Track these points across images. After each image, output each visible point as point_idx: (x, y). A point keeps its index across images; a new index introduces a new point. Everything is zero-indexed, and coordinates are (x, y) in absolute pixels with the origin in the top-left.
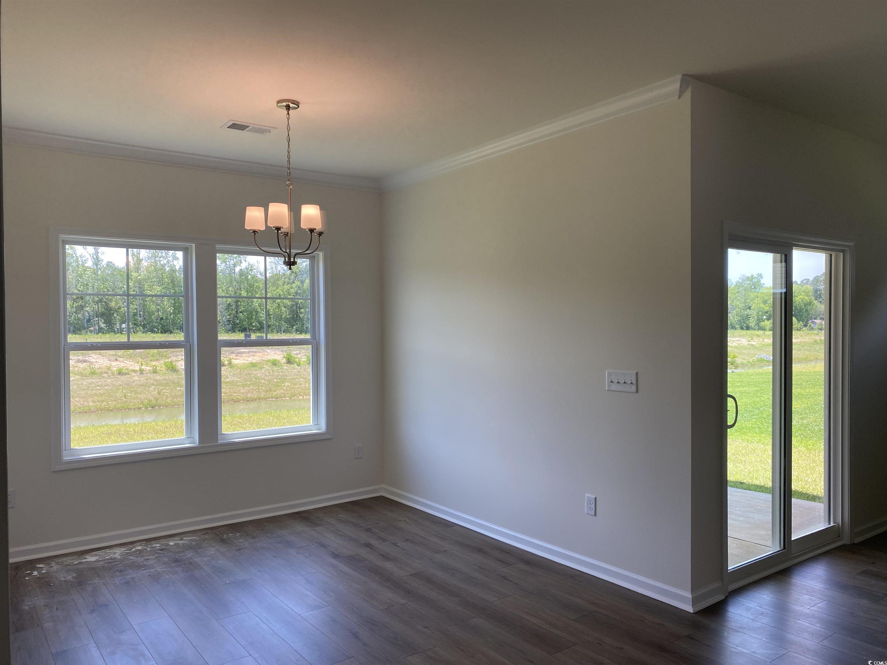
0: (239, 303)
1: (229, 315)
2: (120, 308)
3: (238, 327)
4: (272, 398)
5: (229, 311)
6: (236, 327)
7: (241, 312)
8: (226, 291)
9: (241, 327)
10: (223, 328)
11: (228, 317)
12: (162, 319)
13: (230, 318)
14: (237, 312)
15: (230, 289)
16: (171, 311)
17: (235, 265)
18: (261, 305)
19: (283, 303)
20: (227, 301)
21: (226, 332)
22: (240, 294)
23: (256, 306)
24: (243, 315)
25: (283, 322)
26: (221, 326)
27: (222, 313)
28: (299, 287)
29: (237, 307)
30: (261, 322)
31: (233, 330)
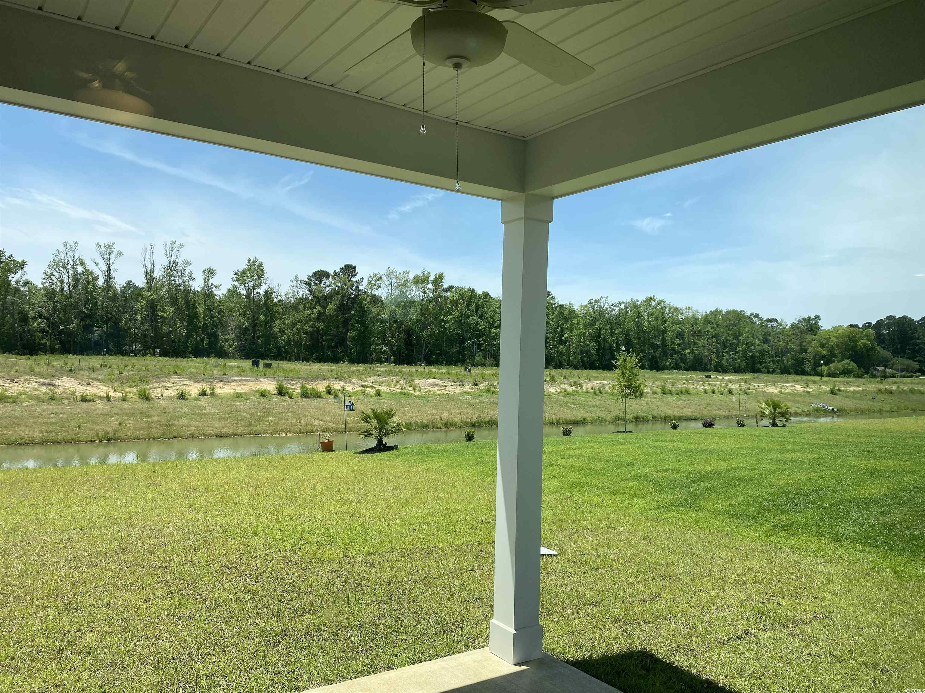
0: (257, 328)
3: (254, 353)
5: (245, 335)
6: (251, 353)
8: (243, 314)
9: (257, 353)
10: (239, 354)
12: (173, 341)
13: (246, 343)
15: (248, 312)
18: (282, 331)
19: (303, 329)
20: (243, 325)
21: (240, 358)
22: (258, 318)
23: (275, 331)
24: (259, 341)
25: (302, 350)
26: (237, 351)
27: (239, 338)
28: (320, 312)
29: (254, 332)
30: (279, 349)
31: (247, 356)
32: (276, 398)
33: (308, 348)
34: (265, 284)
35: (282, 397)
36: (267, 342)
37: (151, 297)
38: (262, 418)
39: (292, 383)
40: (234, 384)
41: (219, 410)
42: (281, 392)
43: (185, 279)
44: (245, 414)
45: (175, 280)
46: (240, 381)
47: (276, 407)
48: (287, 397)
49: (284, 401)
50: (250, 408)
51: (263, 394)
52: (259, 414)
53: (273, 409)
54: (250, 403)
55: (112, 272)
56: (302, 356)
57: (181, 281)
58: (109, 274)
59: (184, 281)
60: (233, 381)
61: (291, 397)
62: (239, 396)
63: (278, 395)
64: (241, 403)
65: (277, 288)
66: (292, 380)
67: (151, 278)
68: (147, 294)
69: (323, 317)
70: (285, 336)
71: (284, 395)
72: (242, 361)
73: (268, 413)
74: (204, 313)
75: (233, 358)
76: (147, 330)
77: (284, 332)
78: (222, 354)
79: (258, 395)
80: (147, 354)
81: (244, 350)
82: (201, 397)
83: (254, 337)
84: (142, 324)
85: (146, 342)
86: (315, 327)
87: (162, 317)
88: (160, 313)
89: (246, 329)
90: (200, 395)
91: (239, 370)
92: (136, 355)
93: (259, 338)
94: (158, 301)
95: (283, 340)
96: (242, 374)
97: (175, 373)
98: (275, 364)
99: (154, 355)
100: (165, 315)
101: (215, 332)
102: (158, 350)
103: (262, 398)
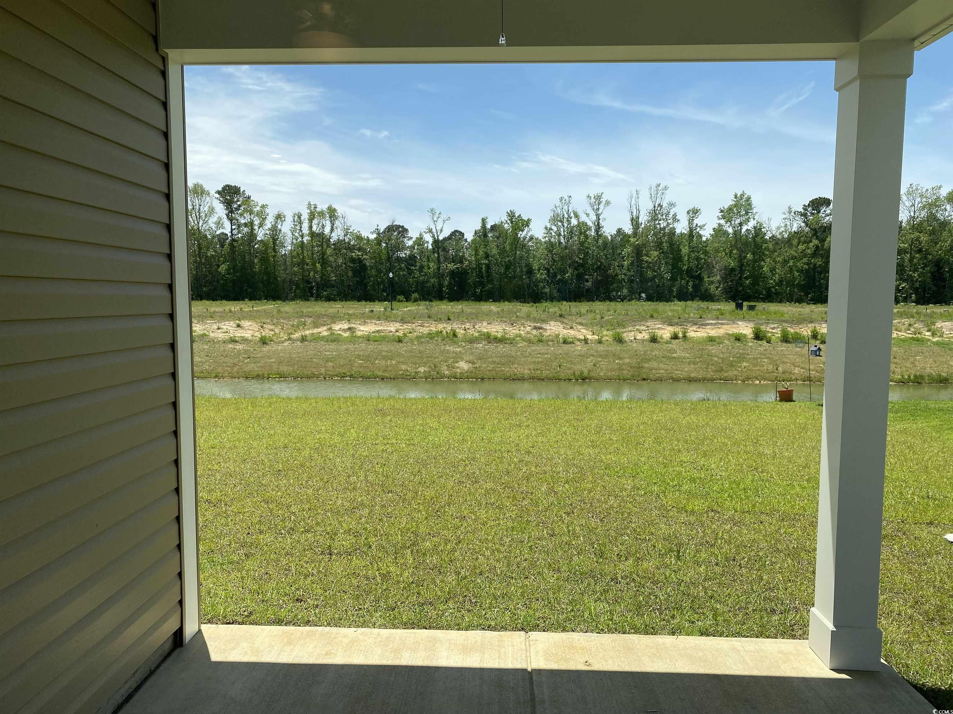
0: (744, 268)
1: (731, 281)
2: (617, 275)
5: (731, 276)
6: (738, 295)
8: (729, 254)
9: (744, 295)
10: (724, 296)
13: (732, 285)
18: (773, 270)
19: (796, 266)
20: (729, 265)
21: (726, 301)
22: (745, 257)
23: (764, 271)
24: (748, 282)
25: (796, 290)
26: (722, 293)
27: (724, 279)
28: (817, 247)
29: (742, 272)
30: (769, 290)
31: (733, 299)
32: (752, 342)
33: (802, 288)
34: (754, 219)
35: (759, 342)
36: (755, 283)
37: (637, 243)
38: (734, 364)
39: (773, 326)
40: (708, 327)
41: (689, 354)
42: (758, 336)
43: (669, 221)
44: (716, 359)
45: (659, 224)
46: (715, 324)
47: (751, 352)
48: (764, 342)
49: (761, 345)
50: (722, 353)
51: (738, 338)
52: (731, 359)
53: (748, 354)
54: (723, 347)
55: (601, 221)
56: (795, 298)
57: (665, 224)
58: (598, 223)
59: (668, 224)
60: (708, 324)
61: (769, 342)
62: (711, 340)
63: (754, 339)
64: (714, 347)
65: (767, 222)
66: (773, 324)
67: (636, 224)
68: (632, 240)
69: (822, 252)
70: (777, 276)
71: (761, 340)
72: (727, 303)
73: (742, 358)
74: (689, 256)
75: (718, 300)
76: (633, 276)
77: (775, 271)
78: (707, 297)
79: (733, 339)
80: (633, 299)
81: (730, 292)
82: (673, 340)
83: (740, 278)
84: (629, 270)
85: (632, 287)
86: (811, 263)
87: (647, 262)
88: (645, 258)
89: (733, 270)
90: (672, 339)
91: (718, 313)
92: (622, 300)
93: (746, 278)
94: (644, 245)
95: (775, 280)
96: (720, 317)
97: (652, 316)
98: (760, 306)
99: (640, 298)
100: (650, 260)
101: (700, 274)
102: (643, 295)
103: (737, 342)
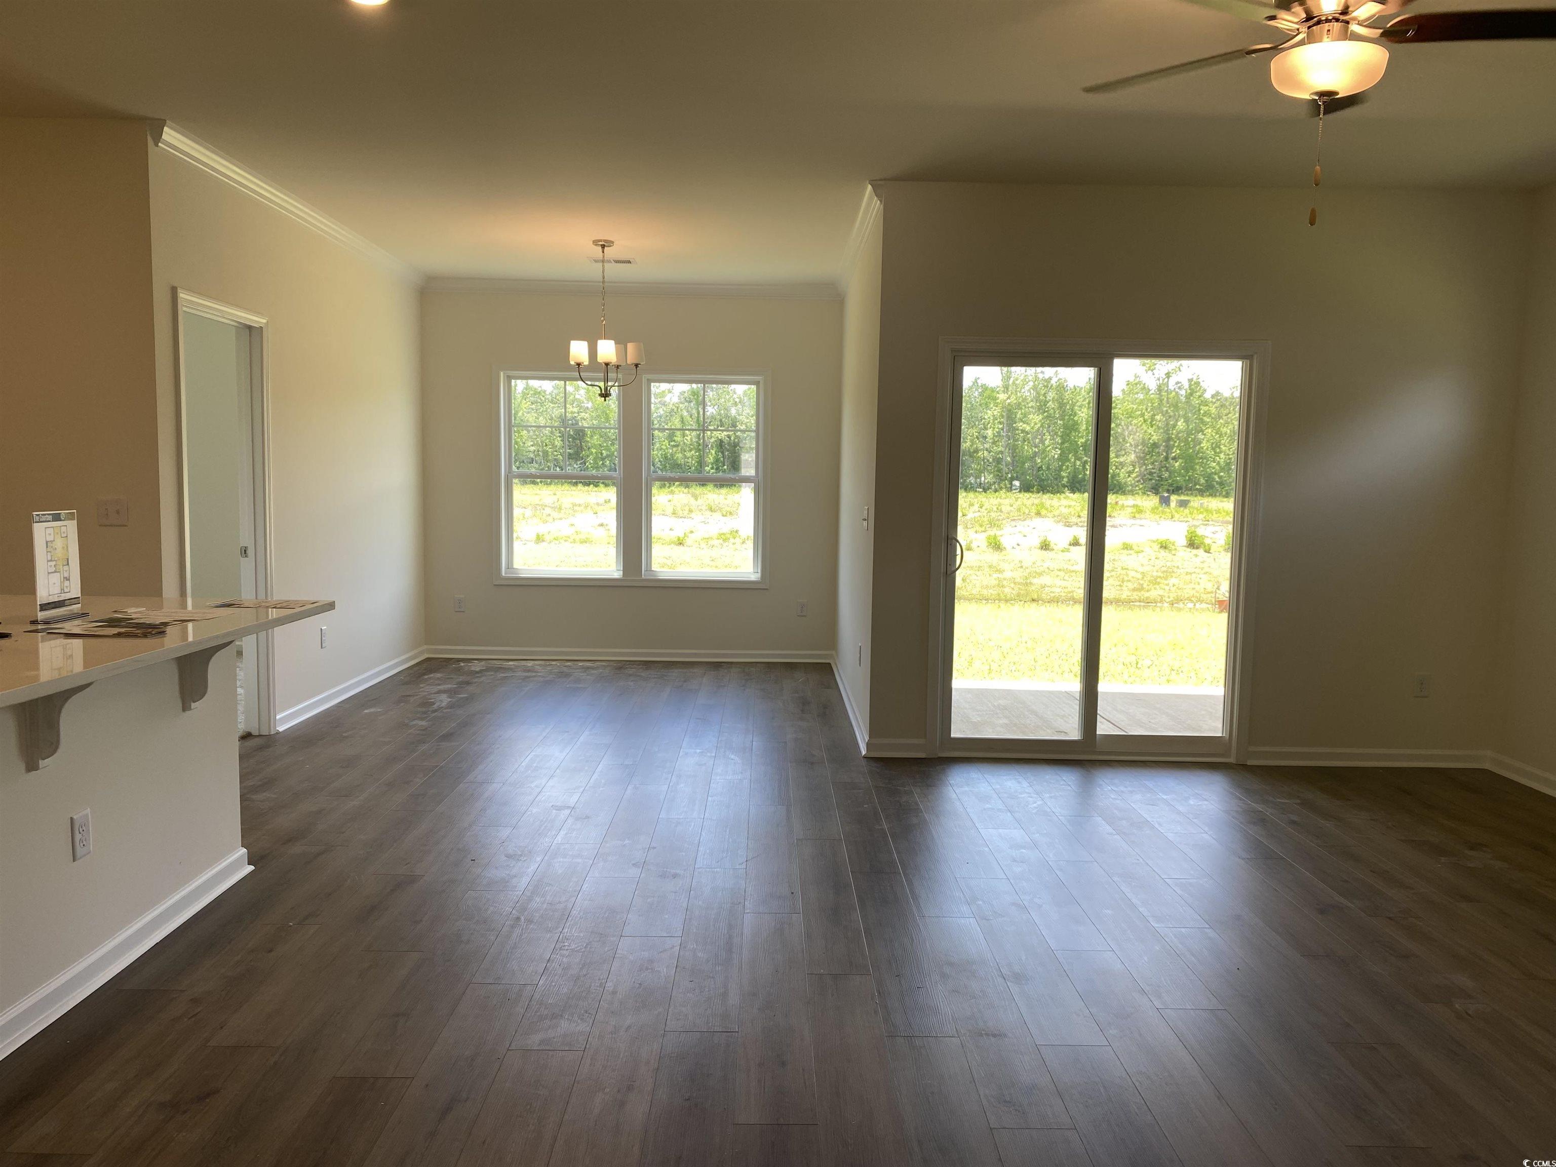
0: (1172, 443)
1: (1153, 463)
2: (977, 451)
3: (1166, 485)
4: (1140, 601)
5: (1152, 455)
6: (1162, 485)
7: (1174, 459)
8: (1150, 420)
9: (1171, 485)
10: (1141, 486)
11: (1150, 467)
12: (1040, 468)
13: (1153, 469)
14: (1167, 458)
15: (1158, 417)
16: (1056, 456)
17: (1168, 375)
18: (1216, 446)
20: (1150, 439)
21: (1144, 493)
22: (1174, 426)
23: (1202, 448)
24: (1177, 464)
26: (1138, 481)
27: (1142, 460)
29: (1168, 448)
30: (1209, 478)
31: (1155, 490)
32: (1184, 551)
35: (1195, 551)
36: (1188, 466)
37: (1009, 401)
38: (1159, 580)
39: (1214, 529)
40: (1121, 529)
42: (1193, 543)
44: (1133, 573)
46: (1131, 526)
47: (1182, 565)
48: (1201, 550)
49: (1196, 556)
50: (1143, 565)
51: (1164, 545)
52: (1155, 574)
53: (1178, 568)
54: (1144, 557)
60: (1121, 526)
61: (1207, 551)
62: (1126, 547)
63: (1187, 547)
64: (1130, 557)
66: (1214, 526)
68: (1002, 397)
71: (1197, 548)
72: (1145, 497)
73: (1168, 573)
75: (1132, 493)
76: (1001, 452)
77: (1220, 448)
79: (1156, 547)
80: (1001, 488)
81: (1151, 480)
84: (994, 443)
85: (999, 470)
87: (1023, 431)
88: (1021, 425)
89: (1155, 445)
92: (985, 490)
94: (1019, 406)
95: (1219, 463)
96: (1138, 515)
98: (1196, 501)
99: (1010, 489)
100: (1028, 428)
102: (1017, 483)
103: (1162, 551)
